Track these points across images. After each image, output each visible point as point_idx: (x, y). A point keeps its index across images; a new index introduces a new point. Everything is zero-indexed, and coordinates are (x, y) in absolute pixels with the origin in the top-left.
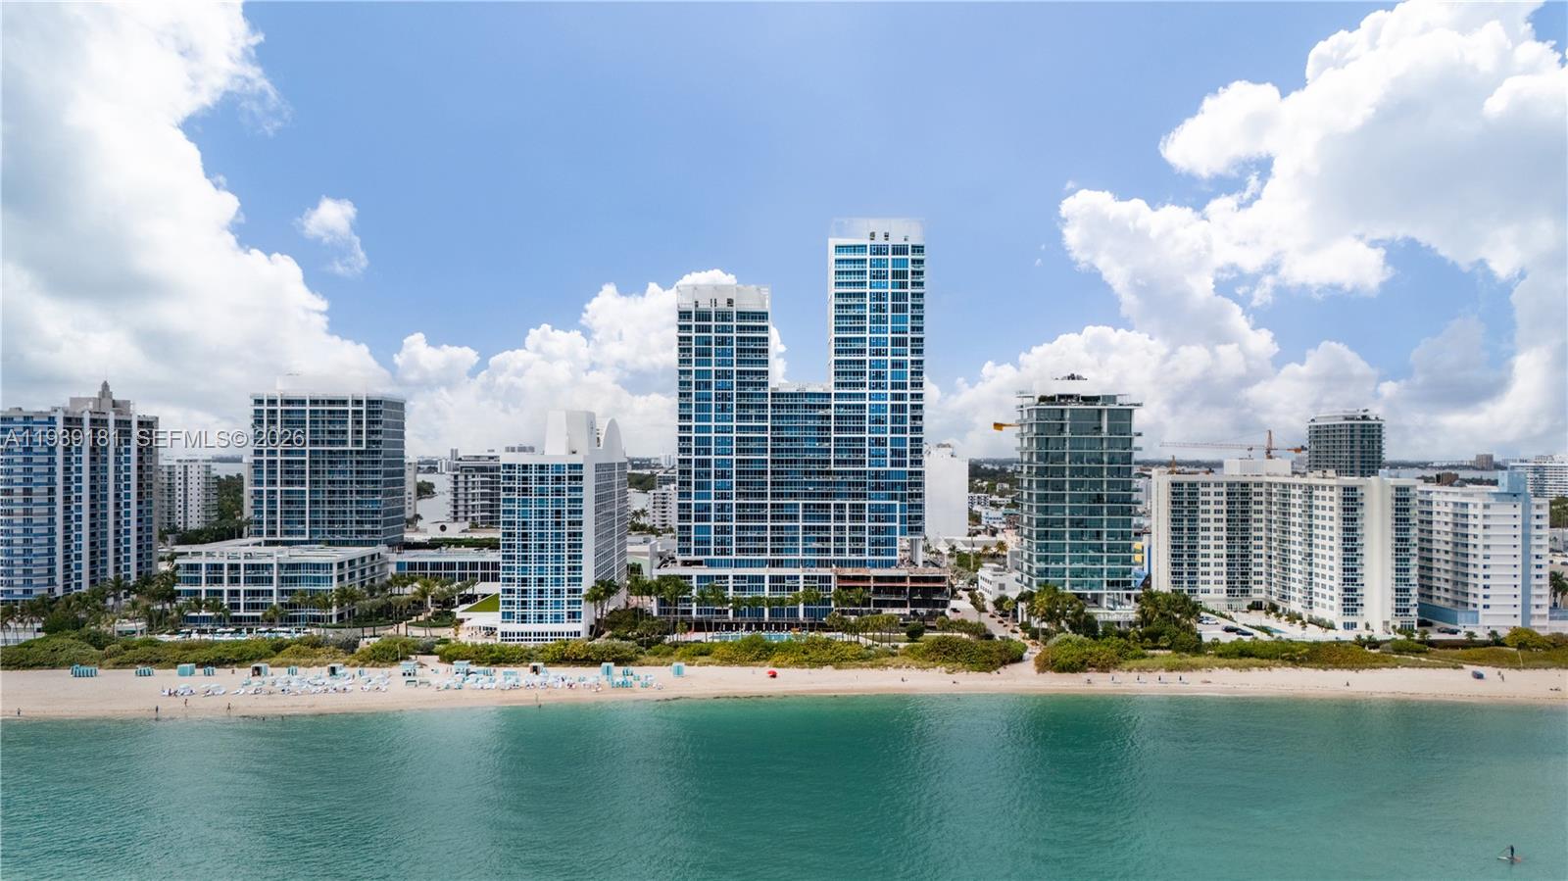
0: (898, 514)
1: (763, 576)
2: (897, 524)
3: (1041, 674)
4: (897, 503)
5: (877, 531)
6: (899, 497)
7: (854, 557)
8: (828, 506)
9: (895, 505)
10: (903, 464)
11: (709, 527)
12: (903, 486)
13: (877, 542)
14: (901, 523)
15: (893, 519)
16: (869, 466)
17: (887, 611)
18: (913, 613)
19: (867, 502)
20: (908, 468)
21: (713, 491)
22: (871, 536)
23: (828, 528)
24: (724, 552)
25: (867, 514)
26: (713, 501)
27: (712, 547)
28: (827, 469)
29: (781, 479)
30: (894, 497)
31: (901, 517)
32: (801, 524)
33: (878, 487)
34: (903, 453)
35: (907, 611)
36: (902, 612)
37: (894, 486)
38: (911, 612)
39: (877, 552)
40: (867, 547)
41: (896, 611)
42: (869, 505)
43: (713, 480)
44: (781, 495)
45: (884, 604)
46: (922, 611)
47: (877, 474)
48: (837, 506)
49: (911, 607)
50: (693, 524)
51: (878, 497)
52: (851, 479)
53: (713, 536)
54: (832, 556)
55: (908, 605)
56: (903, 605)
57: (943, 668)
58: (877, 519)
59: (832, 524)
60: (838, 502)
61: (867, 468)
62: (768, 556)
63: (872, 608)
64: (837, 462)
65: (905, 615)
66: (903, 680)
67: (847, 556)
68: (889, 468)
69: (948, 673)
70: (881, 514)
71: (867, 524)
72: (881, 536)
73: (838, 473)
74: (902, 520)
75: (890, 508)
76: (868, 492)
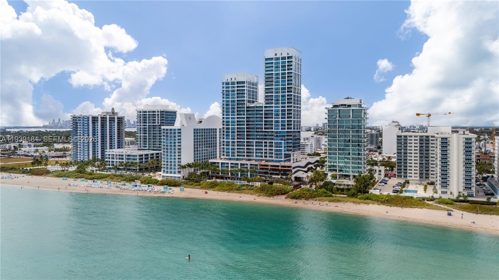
0: (283, 145)
2: (283, 149)
4: (283, 141)
5: (277, 150)
6: (283, 140)
7: (270, 159)
8: (262, 142)
9: (282, 142)
10: (285, 129)
11: (229, 148)
12: (284, 136)
13: (277, 154)
14: (284, 148)
15: (282, 147)
16: (275, 129)
17: (273, 176)
18: (281, 177)
19: (274, 141)
21: (230, 137)
22: (275, 152)
23: (262, 149)
24: (233, 156)
25: (274, 145)
26: (230, 140)
27: (230, 154)
28: (262, 130)
29: (249, 133)
30: (282, 140)
31: (284, 146)
32: (254, 148)
33: (277, 136)
34: (285, 125)
35: (279, 177)
37: (282, 136)
39: (277, 158)
40: (274, 156)
41: (276, 176)
42: (275, 142)
43: (230, 134)
44: (250, 139)
45: (273, 174)
46: (284, 177)
47: (277, 132)
48: (265, 142)
49: (281, 175)
50: (225, 147)
51: (277, 140)
52: (270, 134)
53: (230, 151)
54: (264, 158)
56: (278, 174)
58: (277, 147)
59: (264, 148)
60: (265, 141)
61: (274, 130)
62: (245, 157)
63: (269, 175)
64: (265, 128)
67: (268, 158)
68: (280, 130)
70: (278, 145)
71: (274, 148)
72: (278, 152)
73: (265, 132)
74: (285, 147)
75: (281, 143)
76: (274, 138)
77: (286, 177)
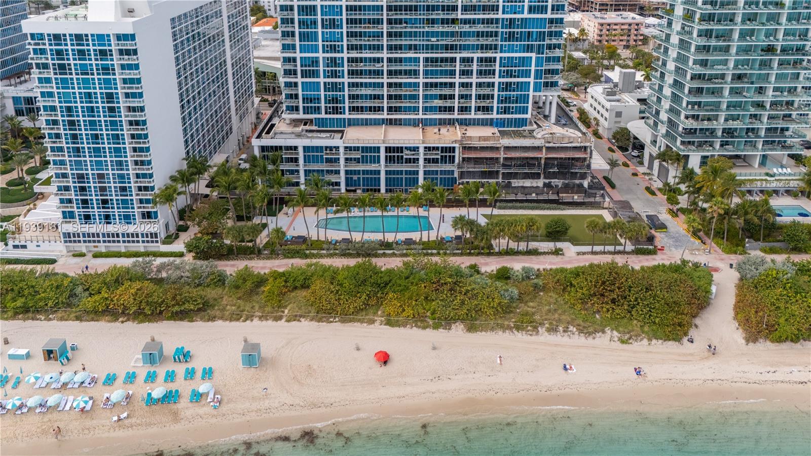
0: (533, 68)
1: (379, 148)
2: (531, 80)
3: (751, 344)
4: (533, 55)
5: (507, 87)
6: (535, 49)
7: (481, 116)
8: (453, 60)
9: (531, 58)
10: (543, 9)
11: (318, 83)
12: (541, 36)
13: (507, 99)
14: (536, 78)
15: (527, 74)
16: (503, 13)
17: (516, 183)
18: (548, 186)
19: (498, 55)
20: (549, 15)
21: (320, 43)
22: (501, 93)
23: (452, 85)
24: (336, 110)
25: (497, 68)
26: (321, 55)
27: (323, 105)
28: (453, 16)
29: (398, 28)
30: (529, 49)
31: (537, 71)
32: (421, 80)
33: (511, 37)
35: (540, 183)
36: (535, 185)
37: (532, 36)
38: (545, 185)
39: (506, 111)
40: (495, 105)
41: (528, 183)
42: (501, 58)
43: (320, 30)
44: (399, 48)
45: (515, 176)
46: (558, 182)
48: (463, 60)
49: (545, 178)
50: (299, 80)
51: (511, 49)
52: (480, 28)
53: (322, 93)
54: (456, 115)
55: (542, 176)
56: (536, 176)
57: (615, 333)
58: (509, 74)
59: (457, 80)
60: (465, 55)
61: (500, 15)
62: (385, 115)
63: (500, 180)
64: (466, 8)
65: (537, 187)
66: (565, 368)
67: (472, 116)
68: (526, 15)
69: (623, 342)
70: (514, 68)
71: (497, 80)
72: (512, 93)
73: (466, 22)
74: (538, 74)
75: (525, 61)
76: (500, 43)
77: (563, 184)
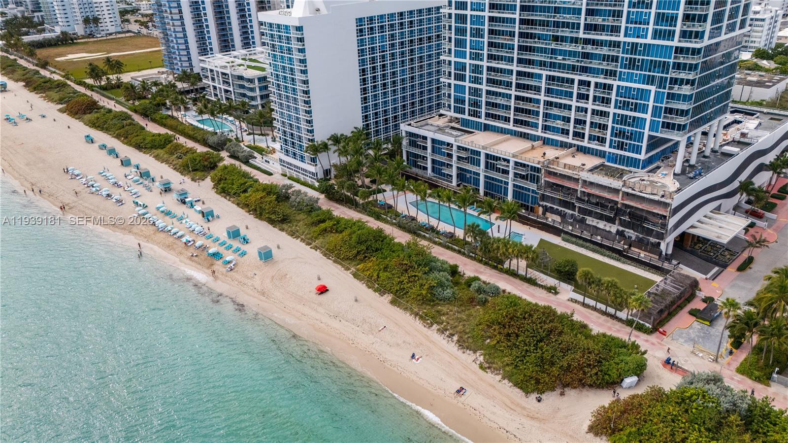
0: (651, 103)
1: (480, 152)
2: (648, 117)
4: (653, 89)
5: (623, 120)
6: (657, 82)
7: (594, 146)
8: (572, 81)
9: (650, 91)
10: (670, 35)
11: (465, 87)
12: (664, 67)
13: (620, 134)
14: (654, 115)
15: (644, 109)
16: (625, 36)
17: (591, 221)
18: (620, 233)
19: (616, 83)
20: (675, 43)
21: (468, 50)
22: (616, 126)
23: (569, 108)
24: (476, 114)
25: (613, 97)
26: (468, 61)
27: (467, 107)
28: (574, 35)
29: (530, 43)
30: (650, 80)
31: (655, 107)
32: (542, 97)
33: (632, 64)
34: (673, 20)
35: (614, 228)
36: (608, 229)
37: (654, 65)
38: (618, 232)
39: (621, 146)
40: (608, 137)
41: (601, 225)
42: (618, 86)
43: (468, 38)
44: (530, 62)
45: (590, 213)
46: (631, 233)
47: (634, 47)
48: (581, 83)
49: (620, 225)
50: (453, 82)
51: (630, 79)
52: (605, 51)
53: (467, 96)
54: (570, 140)
55: (617, 222)
56: (611, 220)
58: (625, 105)
59: (574, 103)
60: (584, 78)
61: (621, 38)
62: (511, 126)
63: (576, 213)
64: (589, 27)
65: (610, 232)
67: (585, 143)
68: (649, 40)
70: (631, 100)
71: (612, 110)
72: (627, 128)
73: (587, 42)
74: (656, 112)
75: (644, 94)
76: (619, 70)
77: (637, 237)
